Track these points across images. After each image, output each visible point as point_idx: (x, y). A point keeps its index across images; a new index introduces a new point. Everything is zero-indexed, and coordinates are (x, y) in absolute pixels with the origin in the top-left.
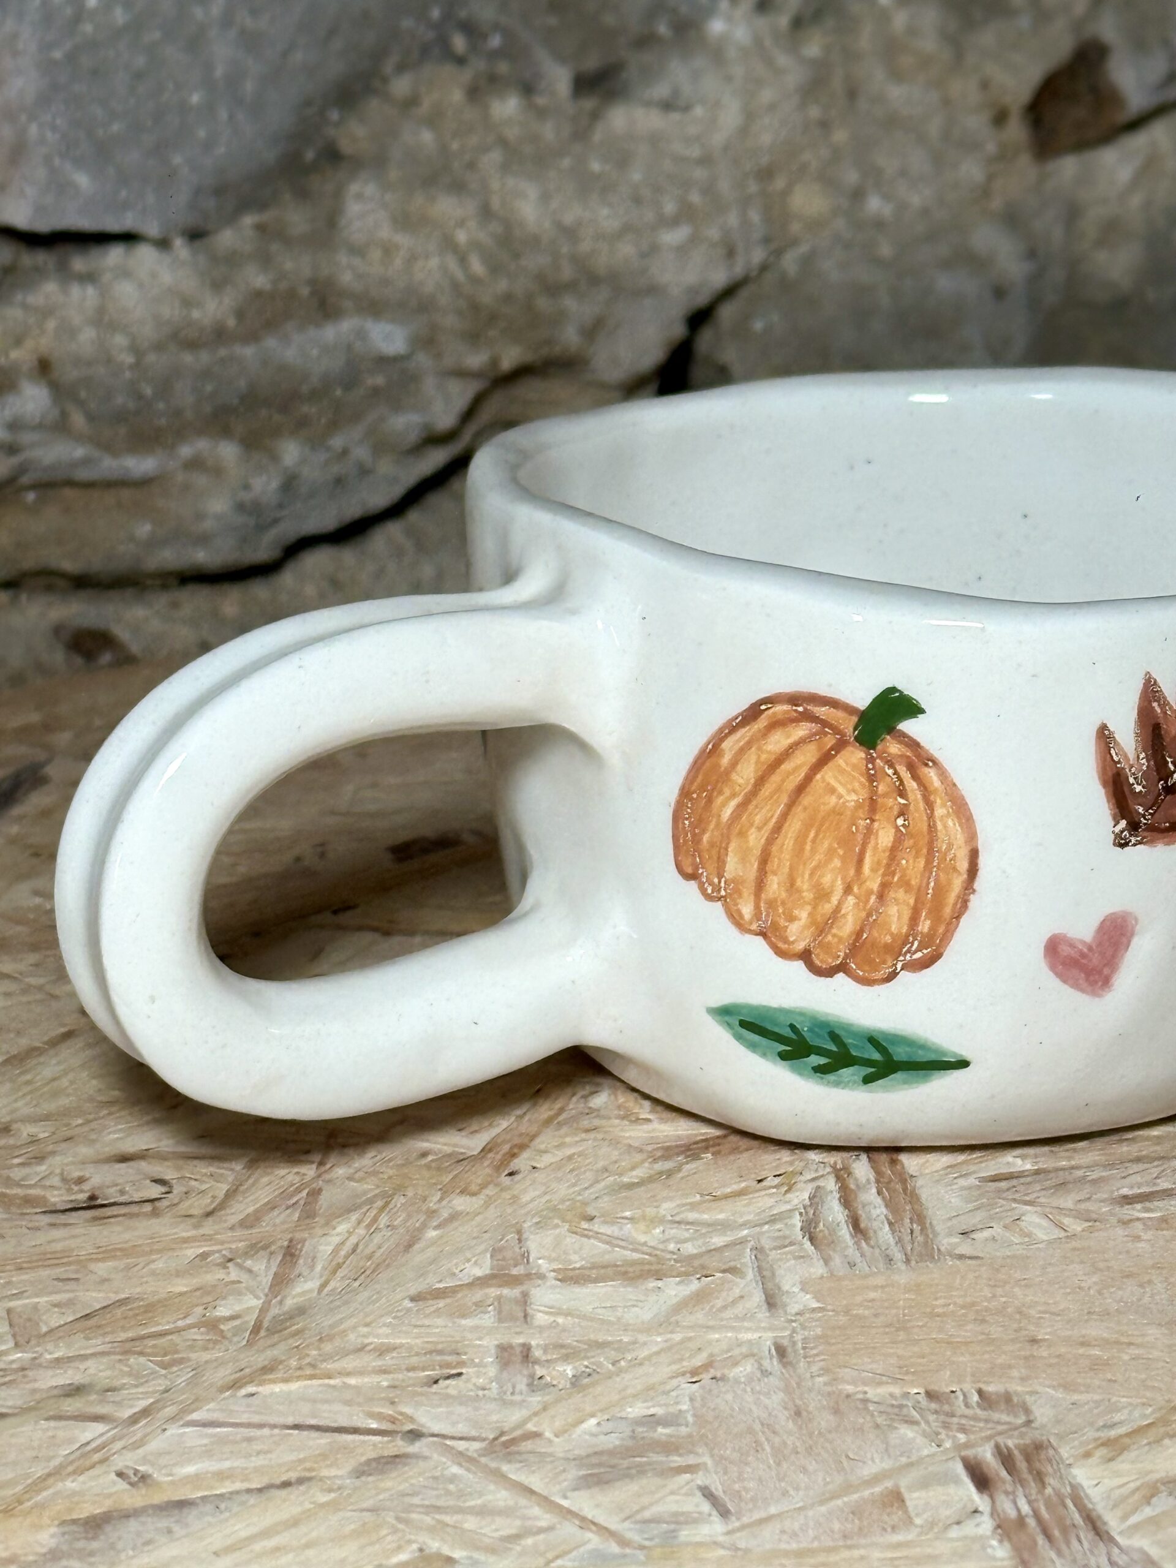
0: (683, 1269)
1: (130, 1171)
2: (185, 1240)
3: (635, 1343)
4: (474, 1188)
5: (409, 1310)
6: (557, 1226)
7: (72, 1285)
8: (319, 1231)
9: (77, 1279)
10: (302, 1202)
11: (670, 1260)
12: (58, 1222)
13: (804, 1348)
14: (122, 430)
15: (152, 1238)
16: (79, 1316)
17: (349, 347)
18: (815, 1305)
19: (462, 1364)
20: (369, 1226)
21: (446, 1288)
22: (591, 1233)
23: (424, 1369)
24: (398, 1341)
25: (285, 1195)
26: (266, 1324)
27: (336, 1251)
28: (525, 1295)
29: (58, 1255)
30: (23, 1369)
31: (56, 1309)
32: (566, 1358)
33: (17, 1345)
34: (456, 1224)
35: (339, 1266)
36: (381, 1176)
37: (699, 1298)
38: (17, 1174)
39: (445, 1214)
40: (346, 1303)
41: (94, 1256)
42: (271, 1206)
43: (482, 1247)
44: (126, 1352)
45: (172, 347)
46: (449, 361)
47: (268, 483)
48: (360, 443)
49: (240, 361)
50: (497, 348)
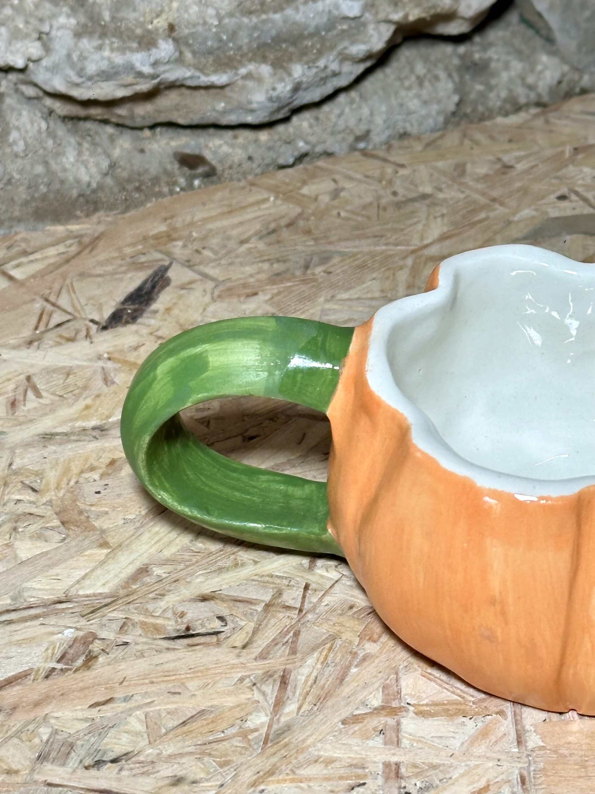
0: (476, 710)
1: (206, 609)
2: (233, 667)
3: (451, 766)
4: (375, 636)
5: (340, 731)
6: (416, 670)
7: (177, 696)
8: (298, 664)
9: (179, 693)
10: (291, 640)
11: (470, 701)
12: (171, 647)
13: (534, 778)
14: (211, 59)
15: (216, 664)
16: (181, 721)
17: (330, 12)
18: (542, 744)
19: (365, 776)
20: (323, 663)
21: (359, 715)
22: (432, 677)
23: (347, 778)
24: (335, 755)
25: (283, 634)
26: (271, 737)
27: (306, 681)
28: (398, 724)
29: (171, 673)
30: (153, 762)
31: (169, 716)
32: (417, 775)
33: (150, 743)
34: (366, 664)
35: (308, 693)
36: (329, 622)
37: (484, 734)
38: (151, 607)
39: (361, 654)
40: (310, 723)
41: (188, 676)
42: (275, 642)
43: (377, 684)
44: (203, 753)
45: (238, 15)
46: (382, 16)
47: (285, 87)
48: (333, 61)
49: (273, 21)
50: (407, 9)
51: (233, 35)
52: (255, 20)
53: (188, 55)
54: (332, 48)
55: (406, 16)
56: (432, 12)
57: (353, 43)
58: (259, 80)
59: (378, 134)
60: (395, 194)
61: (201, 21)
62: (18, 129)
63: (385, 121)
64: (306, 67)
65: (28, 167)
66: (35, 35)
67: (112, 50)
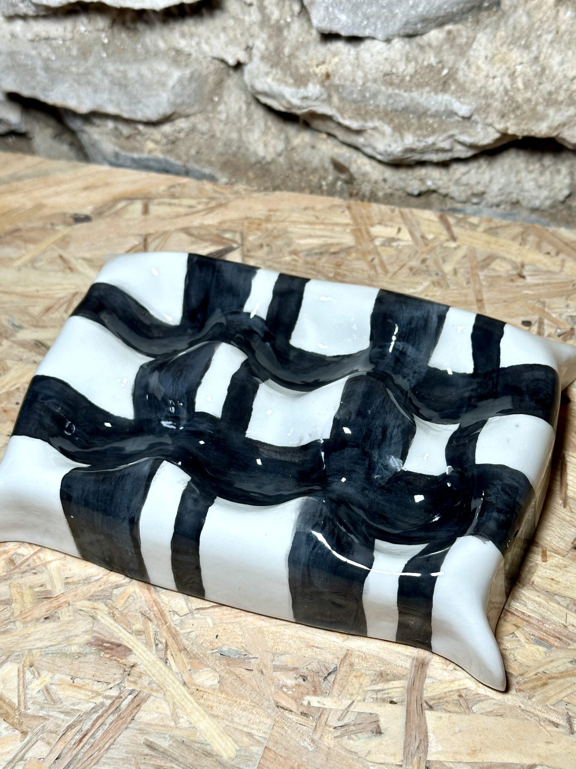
14: (353, 107)
45: (379, 82)
46: (489, 121)
47: (397, 148)
48: (444, 140)
49: (403, 97)
50: (508, 124)
51: (375, 95)
52: (390, 91)
53: (335, 99)
54: (445, 131)
55: (507, 129)
56: (526, 134)
57: (462, 133)
58: (383, 134)
59: (491, 197)
60: (424, 261)
61: (351, 78)
62: (226, 103)
63: (500, 190)
64: (416, 139)
65: (227, 131)
66: (244, 46)
67: (273, 79)
